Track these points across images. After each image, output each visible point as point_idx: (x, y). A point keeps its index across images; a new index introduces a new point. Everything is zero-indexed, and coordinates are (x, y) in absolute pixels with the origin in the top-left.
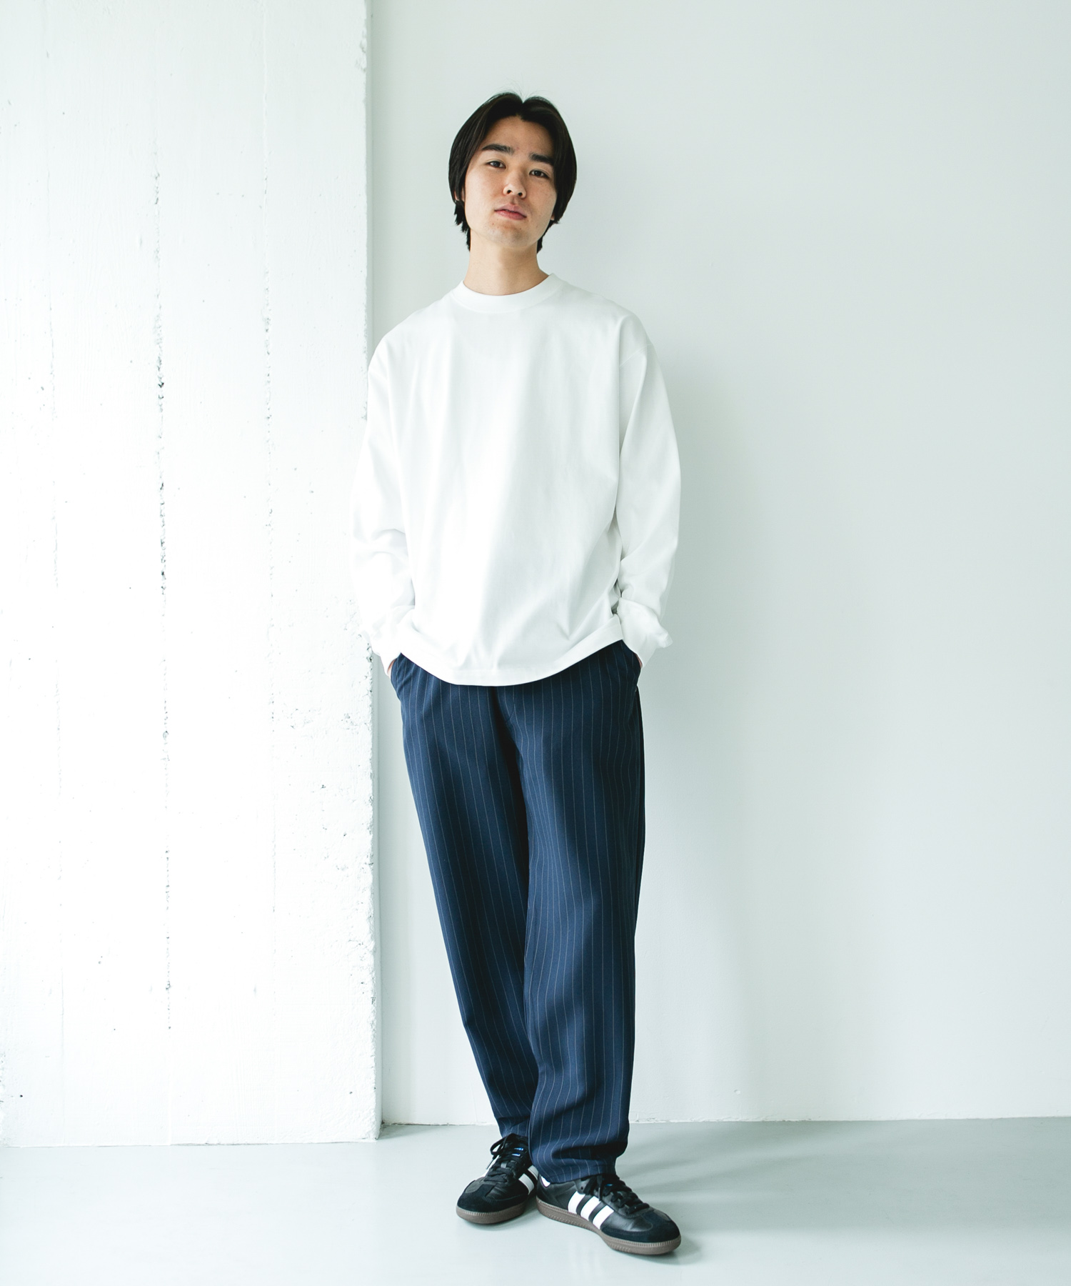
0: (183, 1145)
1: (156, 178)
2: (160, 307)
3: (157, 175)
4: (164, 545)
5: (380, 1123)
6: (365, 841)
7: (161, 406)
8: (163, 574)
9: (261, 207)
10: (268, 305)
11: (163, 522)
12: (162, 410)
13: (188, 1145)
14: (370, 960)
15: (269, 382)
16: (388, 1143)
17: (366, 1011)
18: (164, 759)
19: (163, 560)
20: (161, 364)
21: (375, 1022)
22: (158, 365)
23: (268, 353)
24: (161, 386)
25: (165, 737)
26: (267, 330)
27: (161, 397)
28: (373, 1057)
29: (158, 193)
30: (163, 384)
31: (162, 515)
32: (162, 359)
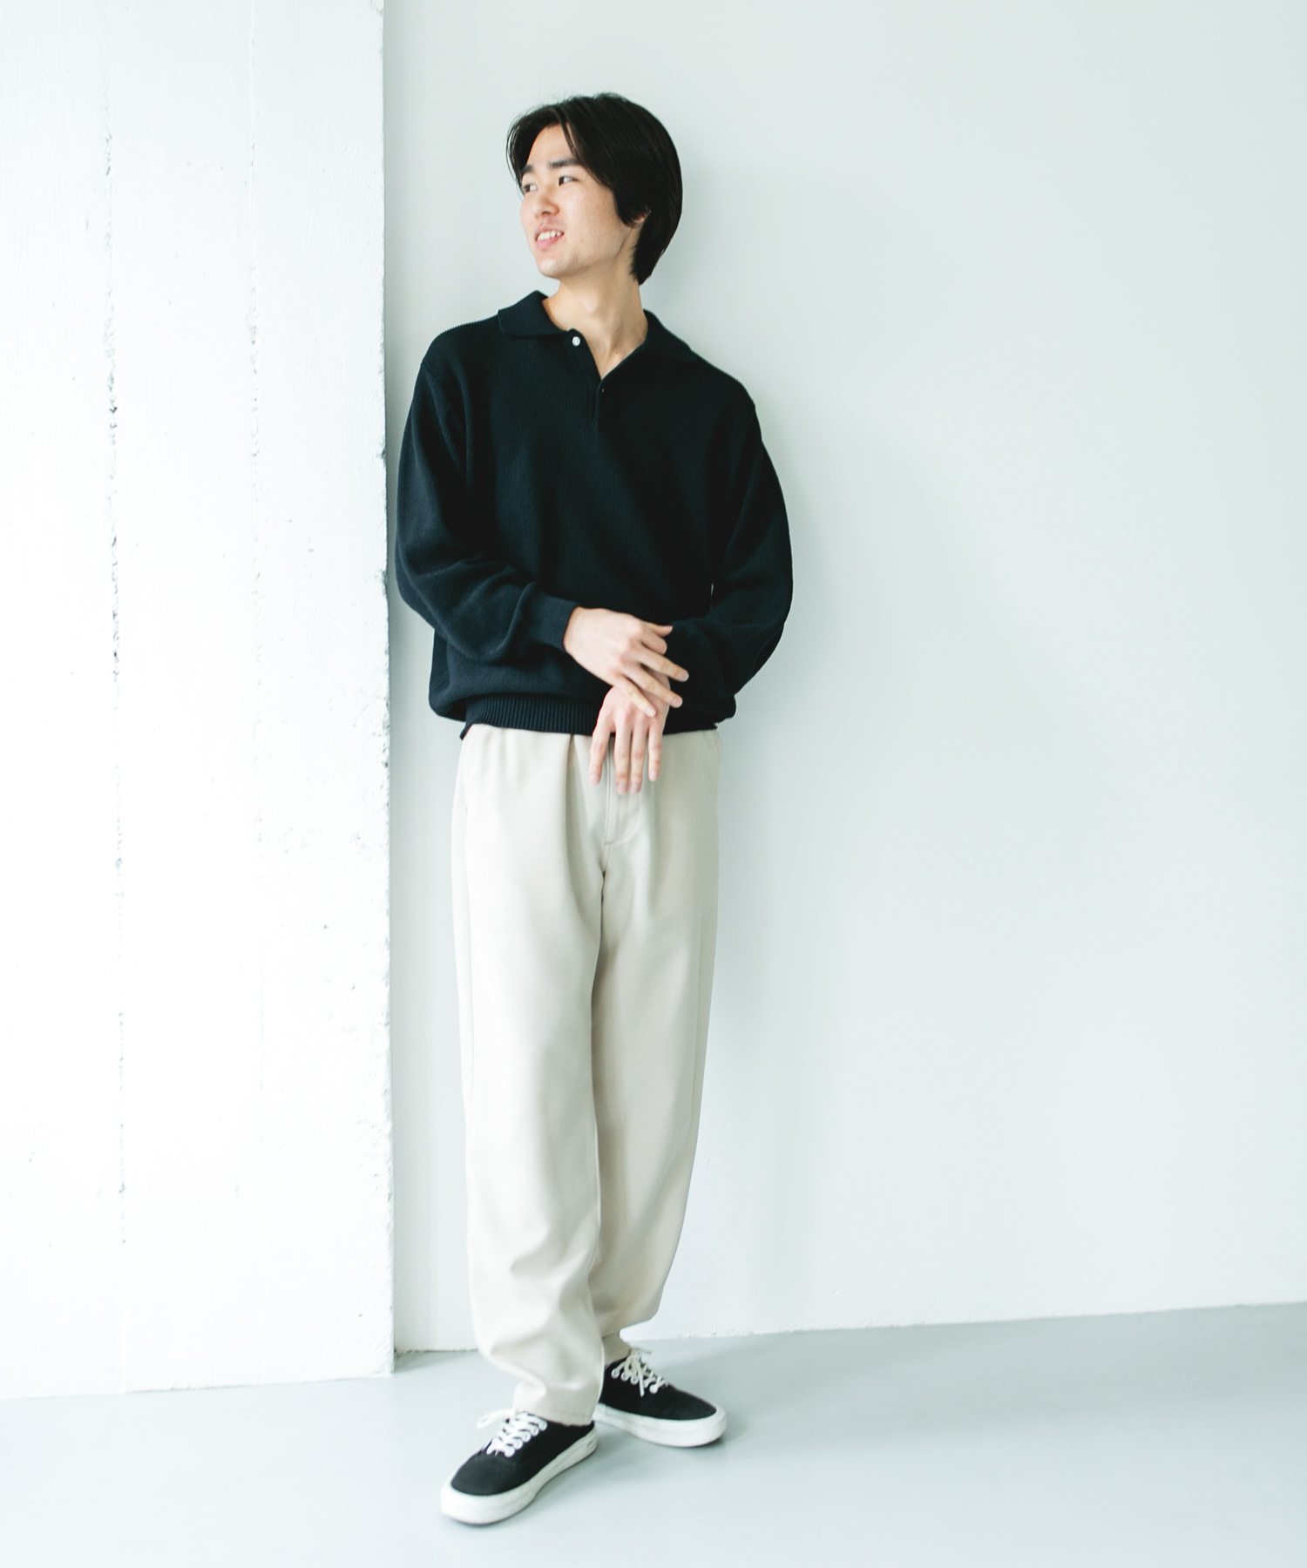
0: (142, 1392)
1: (108, 141)
2: (113, 309)
3: (108, 137)
4: (117, 617)
5: (393, 1351)
6: (380, 995)
7: (113, 436)
8: (115, 654)
9: (246, 183)
10: (255, 309)
11: (116, 587)
12: (114, 443)
13: (147, 1391)
14: (385, 1147)
15: (256, 409)
16: (408, 1377)
17: (381, 1211)
18: (117, 895)
19: (116, 637)
20: (113, 383)
21: (392, 1224)
22: (110, 383)
23: (255, 372)
24: (113, 412)
25: (118, 866)
26: (253, 342)
27: (113, 425)
28: (390, 1270)
29: (109, 160)
30: (116, 408)
31: (114, 580)
32: (115, 376)
